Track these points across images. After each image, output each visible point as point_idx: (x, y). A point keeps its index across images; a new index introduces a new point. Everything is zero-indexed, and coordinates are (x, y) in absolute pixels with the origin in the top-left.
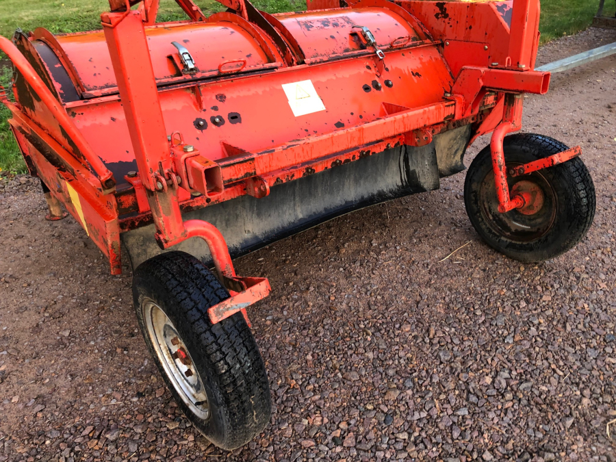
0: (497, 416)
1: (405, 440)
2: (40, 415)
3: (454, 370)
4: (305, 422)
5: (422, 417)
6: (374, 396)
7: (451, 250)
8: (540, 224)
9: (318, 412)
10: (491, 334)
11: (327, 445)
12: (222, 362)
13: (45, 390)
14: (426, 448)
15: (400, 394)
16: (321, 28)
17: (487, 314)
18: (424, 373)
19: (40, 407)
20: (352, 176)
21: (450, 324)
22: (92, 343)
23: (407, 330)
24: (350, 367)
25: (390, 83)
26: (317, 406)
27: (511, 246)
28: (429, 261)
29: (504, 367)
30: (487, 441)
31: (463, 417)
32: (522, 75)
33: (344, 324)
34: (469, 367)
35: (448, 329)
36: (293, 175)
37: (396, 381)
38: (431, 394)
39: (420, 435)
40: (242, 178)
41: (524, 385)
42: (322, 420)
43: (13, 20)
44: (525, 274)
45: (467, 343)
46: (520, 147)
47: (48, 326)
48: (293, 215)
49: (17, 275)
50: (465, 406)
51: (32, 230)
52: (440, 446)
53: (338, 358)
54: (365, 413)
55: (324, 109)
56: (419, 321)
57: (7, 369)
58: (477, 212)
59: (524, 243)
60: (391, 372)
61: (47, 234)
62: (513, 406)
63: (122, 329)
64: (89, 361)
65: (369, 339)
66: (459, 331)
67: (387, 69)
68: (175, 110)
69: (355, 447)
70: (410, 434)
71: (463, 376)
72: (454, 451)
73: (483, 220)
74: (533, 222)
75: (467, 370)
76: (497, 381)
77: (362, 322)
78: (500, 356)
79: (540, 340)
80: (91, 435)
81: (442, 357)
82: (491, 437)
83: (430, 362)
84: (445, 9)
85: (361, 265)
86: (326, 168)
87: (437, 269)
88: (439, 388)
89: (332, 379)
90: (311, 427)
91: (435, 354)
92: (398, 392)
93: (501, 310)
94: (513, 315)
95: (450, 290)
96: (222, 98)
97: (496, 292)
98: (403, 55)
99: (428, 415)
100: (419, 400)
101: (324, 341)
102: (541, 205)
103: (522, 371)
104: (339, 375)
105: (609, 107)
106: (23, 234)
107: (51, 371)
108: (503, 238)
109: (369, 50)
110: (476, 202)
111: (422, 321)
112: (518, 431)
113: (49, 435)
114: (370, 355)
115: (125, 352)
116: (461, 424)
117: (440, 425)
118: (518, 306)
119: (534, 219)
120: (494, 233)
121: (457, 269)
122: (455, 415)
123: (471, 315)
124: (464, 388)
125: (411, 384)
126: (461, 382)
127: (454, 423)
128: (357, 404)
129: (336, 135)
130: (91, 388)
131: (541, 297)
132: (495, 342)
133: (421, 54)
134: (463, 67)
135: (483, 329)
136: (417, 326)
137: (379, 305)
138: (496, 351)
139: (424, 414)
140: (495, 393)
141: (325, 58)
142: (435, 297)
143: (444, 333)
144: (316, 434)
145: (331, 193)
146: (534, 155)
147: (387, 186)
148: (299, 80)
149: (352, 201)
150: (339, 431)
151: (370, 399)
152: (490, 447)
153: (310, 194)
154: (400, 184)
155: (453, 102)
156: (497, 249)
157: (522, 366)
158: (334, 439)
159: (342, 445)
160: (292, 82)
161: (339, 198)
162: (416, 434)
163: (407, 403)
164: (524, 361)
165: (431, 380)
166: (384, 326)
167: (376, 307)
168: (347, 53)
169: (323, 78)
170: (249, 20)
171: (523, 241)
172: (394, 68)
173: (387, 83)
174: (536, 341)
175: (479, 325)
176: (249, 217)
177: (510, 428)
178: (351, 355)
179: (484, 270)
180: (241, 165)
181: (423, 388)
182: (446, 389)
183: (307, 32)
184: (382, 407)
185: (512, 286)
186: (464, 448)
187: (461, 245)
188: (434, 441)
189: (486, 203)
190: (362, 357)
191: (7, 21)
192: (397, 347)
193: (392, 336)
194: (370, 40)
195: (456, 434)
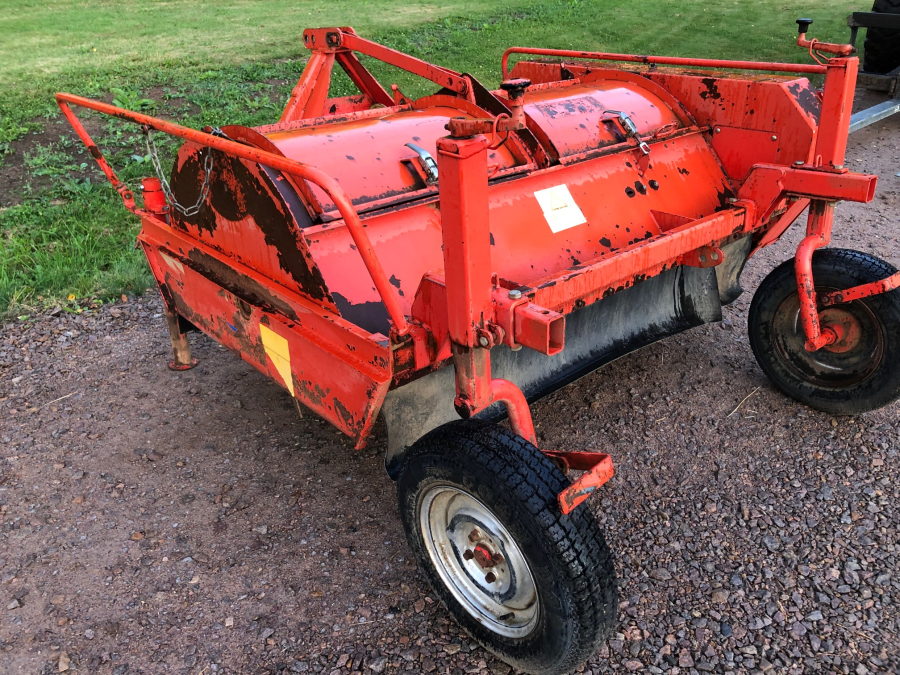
0: (860, 619)
1: (754, 655)
2: (271, 642)
3: (789, 562)
4: (622, 637)
5: (767, 624)
6: (698, 600)
7: (736, 400)
8: (855, 364)
9: (634, 623)
10: (820, 513)
11: (658, 666)
12: (576, 562)
13: (263, 608)
14: (784, 664)
15: (730, 595)
16: (567, 114)
17: (808, 486)
18: (751, 568)
19: (267, 632)
20: (623, 308)
21: (764, 501)
22: (304, 542)
23: (714, 510)
24: (655, 563)
25: (657, 184)
26: (629, 616)
27: (817, 393)
28: (713, 416)
29: (850, 556)
30: (855, 651)
31: (818, 621)
32: (841, 179)
33: (629, 506)
34: (807, 556)
35: (764, 508)
37: (719, 578)
38: (769, 595)
39: (771, 649)
41: (881, 578)
42: (642, 634)
43: (28, 74)
44: (841, 431)
45: (794, 526)
46: (831, 267)
47: (233, 521)
48: (555, 362)
49: (161, 450)
50: (817, 609)
51: (155, 386)
52: (800, 661)
53: (636, 551)
54: (694, 622)
56: (723, 497)
57: (201, 582)
58: (768, 350)
59: (837, 390)
60: (710, 567)
61: (179, 390)
62: (874, 606)
63: (337, 521)
64: (308, 567)
65: (668, 524)
66: (779, 509)
67: (650, 167)
69: (695, 667)
70: (759, 648)
71: (802, 568)
72: (819, 667)
73: (776, 359)
74: (846, 362)
75: (805, 560)
76: (846, 575)
77: (652, 503)
78: (840, 541)
79: (885, 519)
80: (349, 666)
81: (769, 545)
82: (859, 647)
83: (754, 551)
84: (716, 87)
85: (626, 424)
87: (726, 427)
88: (777, 585)
89: (637, 580)
90: (631, 644)
91: (759, 541)
92: (727, 593)
93: (824, 480)
94: (841, 486)
95: (752, 454)
97: (810, 456)
99: (774, 621)
100: (756, 602)
101: (610, 530)
102: (857, 341)
103: (873, 560)
104: (644, 573)
105: (883, 198)
106: (146, 391)
107: (263, 582)
108: (805, 384)
109: (629, 142)
110: (767, 337)
111: (728, 497)
112: (888, 636)
113: (294, 669)
114: (677, 546)
115: (353, 553)
116: (818, 632)
117: (793, 634)
118: (845, 474)
119: (845, 358)
120: (792, 377)
121: (752, 427)
122: (807, 621)
123: (788, 488)
124: (808, 585)
125: (741, 582)
126: (802, 577)
127: (809, 630)
128: (679, 610)
129: (620, 259)
130: (325, 604)
131: (871, 461)
132: (829, 523)
133: (686, 144)
134: (755, 165)
135: (809, 506)
136: (724, 504)
137: (667, 478)
138: (833, 535)
139: (768, 621)
140: (848, 590)
141: (583, 156)
142: (735, 465)
143: (761, 513)
144: (641, 651)
145: (598, 330)
146: (852, 277)
147: (659, 319)
150: (668, 647)
151: (694, 603)
152: (861, 658)
153: (576, 332)
154: (674, 315)
155: (742, 210)
156: (797, 398)
157: (872, 552)
158: (665, 658)
159: (678, 665)
162: (767, 647)
163: (742, 607)
164: (873, 546)
165: (764, 576)
166: (683, 507)
167: (664, 482)
169: (580, 181)
170: (477, 103)
171: (836, 387)
172: (657, 162)
173: (652, 184)
174: (880, 520)
175: (802, 500)
177: (877, 633)
178: (652, 547)
179: (787, 427)
181: (757, 587)
182: (787, 587)
183: (551, 120)
184: (712, 612)
185: (828, 447)
186: (830, 662)
187: (747, 393)
188: (792, 655)
189: (780, 338)
190: (667, 549)
191: (20, 75)
192: (707, 534)
193: (697, 519)
194: (631, 130)
195: (816, 645)
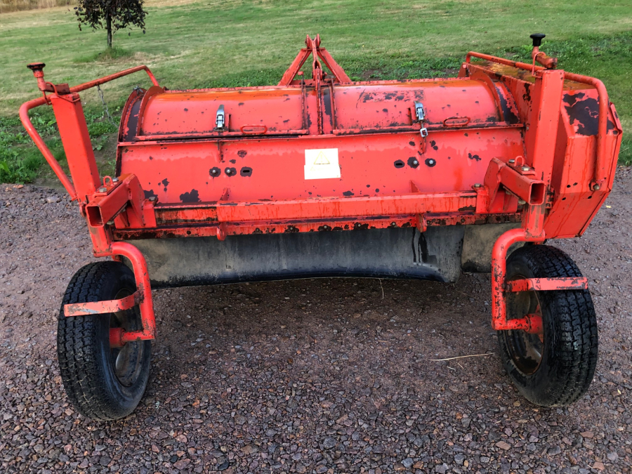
36: (274, 229)
40: (204, 220)
55: (339, 176)
68: (199, 158)
86: (312, 230)
96: (242, 154)
98: (466, 135)
148: (325, 148)
149: (346, 268)
160: (317, 148)
161: (331, 261)
168: (393, 127)
176: (231, 255)
180: (203, 210)
